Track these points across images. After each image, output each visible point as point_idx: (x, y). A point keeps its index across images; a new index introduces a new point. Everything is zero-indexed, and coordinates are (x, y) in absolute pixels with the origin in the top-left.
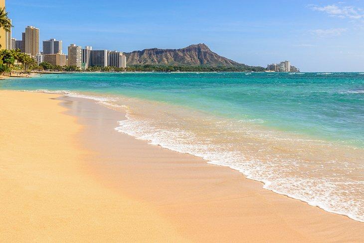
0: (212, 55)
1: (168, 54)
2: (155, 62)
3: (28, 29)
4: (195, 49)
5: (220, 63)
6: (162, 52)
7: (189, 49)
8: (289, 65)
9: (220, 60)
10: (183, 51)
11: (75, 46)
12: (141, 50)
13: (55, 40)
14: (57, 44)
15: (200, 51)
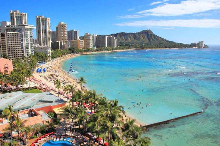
0: (155, 36)
1: (131, 36)
2: (123, 40)
3: (60, 24)
4: (145, 32)
5: (160, 41)
6: (127, 34)
7: (142, 33)
8: (204, 43)
9: (159, 39)
10: (139, 33)
11: (88, 34)
12: (116, 33)
13: (74, 30)
14: (76, 32)
15: (148, 34)
